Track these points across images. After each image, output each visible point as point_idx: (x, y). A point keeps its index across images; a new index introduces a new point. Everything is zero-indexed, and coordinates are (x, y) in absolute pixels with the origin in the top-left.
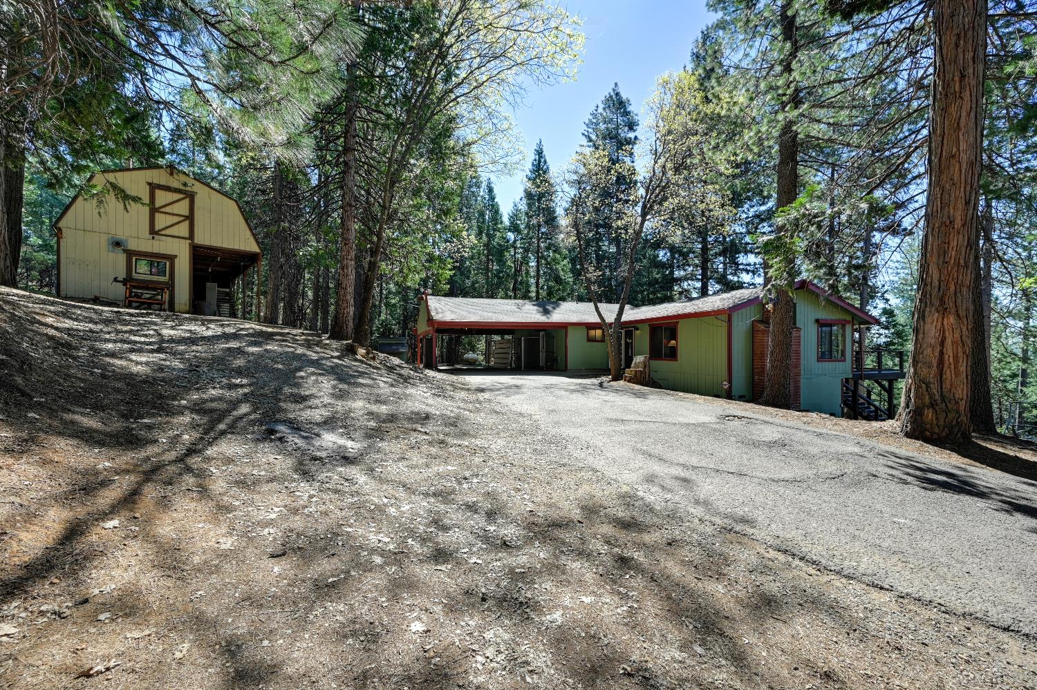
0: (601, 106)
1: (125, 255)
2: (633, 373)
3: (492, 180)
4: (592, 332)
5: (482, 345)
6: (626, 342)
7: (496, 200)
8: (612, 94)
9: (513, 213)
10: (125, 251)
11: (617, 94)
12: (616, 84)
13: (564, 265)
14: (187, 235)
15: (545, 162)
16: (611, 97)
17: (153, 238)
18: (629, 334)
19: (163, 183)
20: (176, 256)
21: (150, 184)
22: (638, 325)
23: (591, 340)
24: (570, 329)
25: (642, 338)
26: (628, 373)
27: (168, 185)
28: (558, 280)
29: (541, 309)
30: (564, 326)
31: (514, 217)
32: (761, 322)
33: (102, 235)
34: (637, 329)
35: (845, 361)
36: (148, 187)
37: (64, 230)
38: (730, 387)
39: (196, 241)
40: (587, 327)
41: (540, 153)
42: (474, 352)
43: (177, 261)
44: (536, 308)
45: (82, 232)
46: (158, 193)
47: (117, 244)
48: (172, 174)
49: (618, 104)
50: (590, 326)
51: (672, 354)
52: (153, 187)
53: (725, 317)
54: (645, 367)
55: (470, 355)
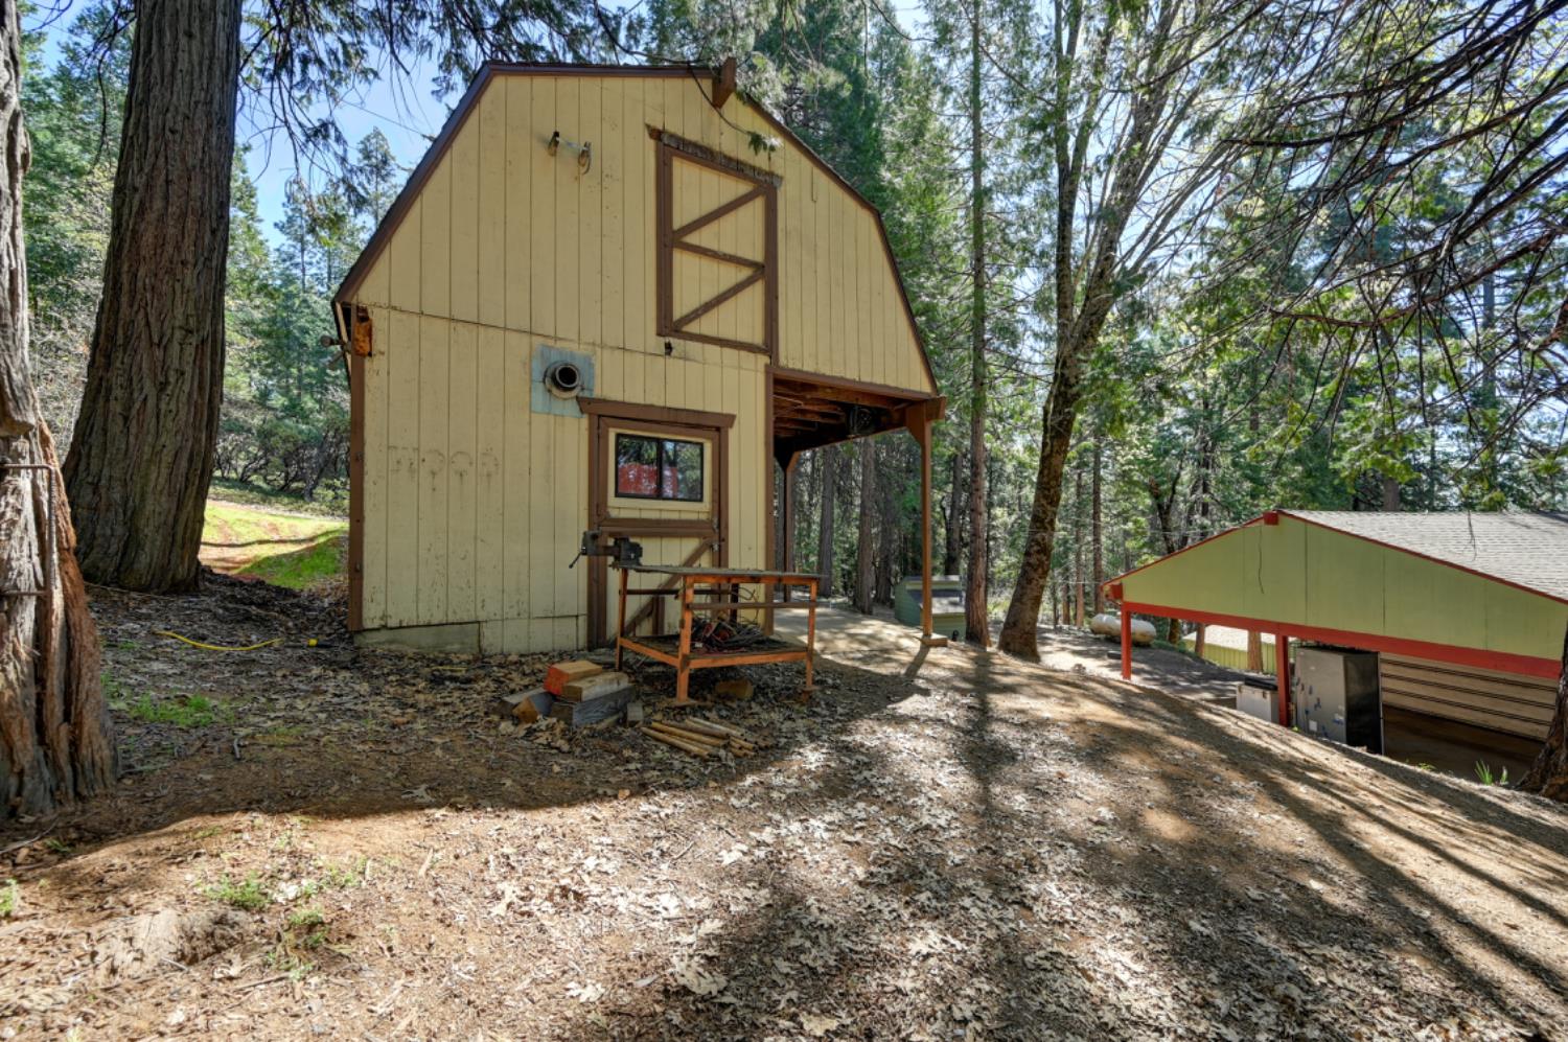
1: (585, 421)
10: (585, 404)
14: (758, 338)
17: (669, 347)
19: (692, 135)
20: (730, 419)
21: (657, 134)
27: (705, 142)
33: (513, 338)
36: (651, 144)
37: (378, 318)
39: (783, 361)
43: (733, 434)
45: (440, 327)
46: (685, 173)
47: (564, 377)
48: (717, 102)
52: (670, 147)
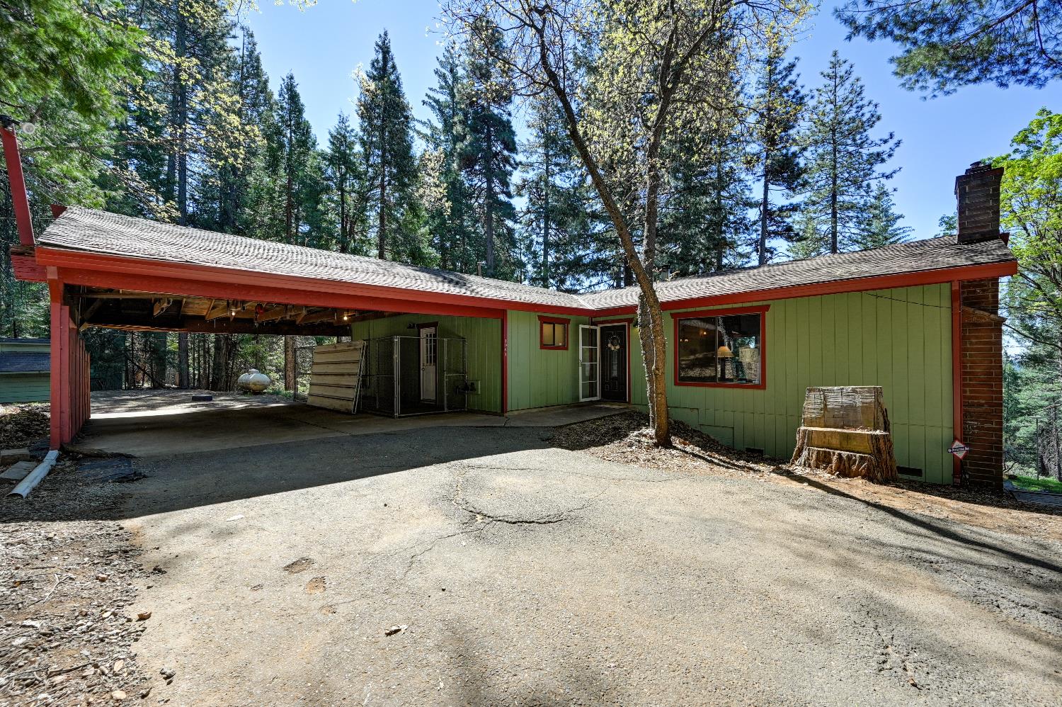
4: (548, 330)
5: (277, 357)
15: (394, 67)
23: (545, 343)
24: (512, 315)
30: (501, 311)
31: (340, 140)
34: (635, 323)
40: (539, 317)
41: (385, 49)
42: (262, 370)
50: (543, 315)
55: (252, 377)
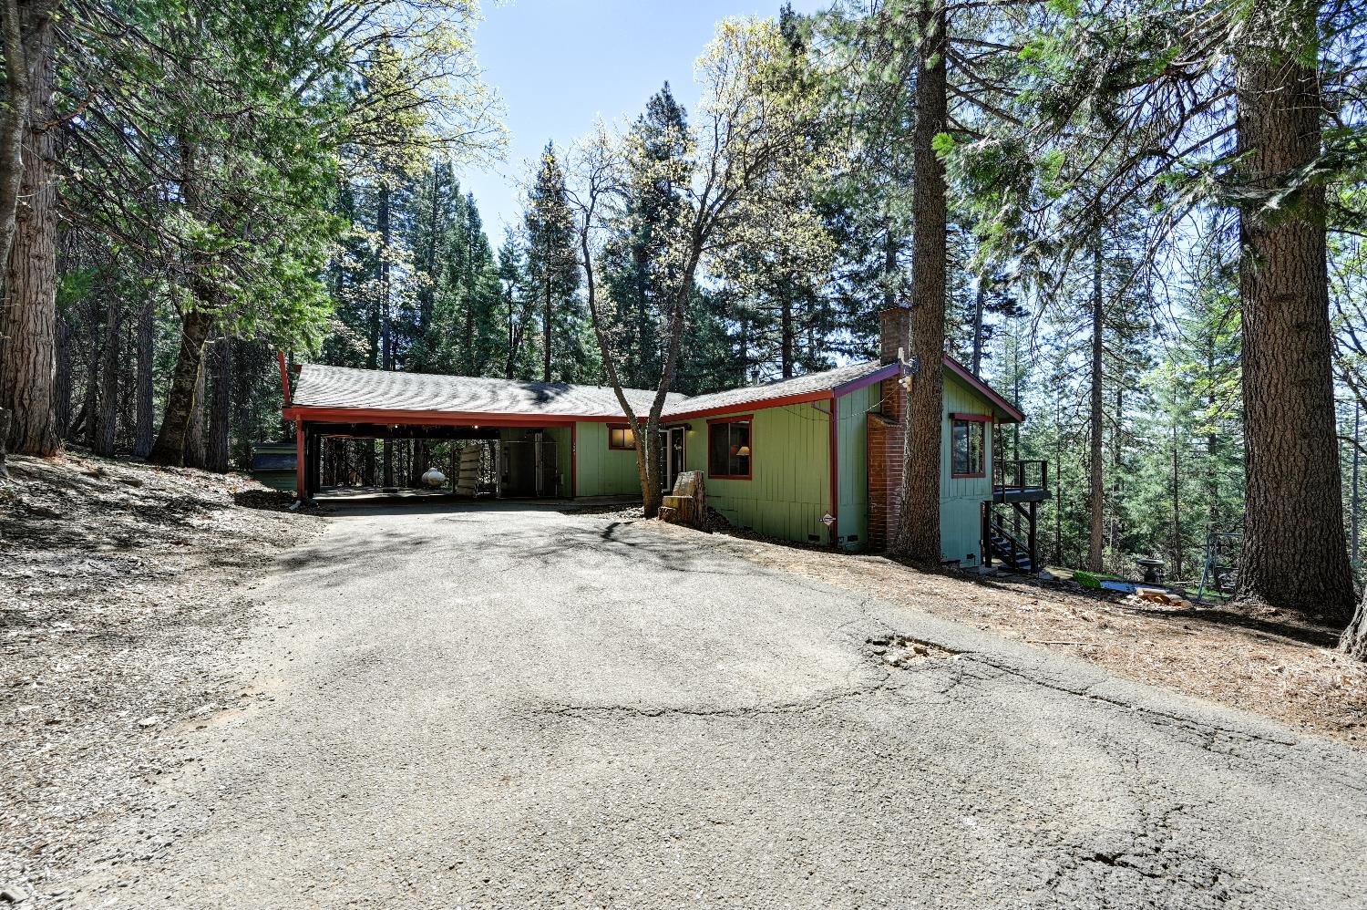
0: (645, 112)
2: (676, 504)
3: (475, 197)
4: (619, 434)
6: (673, 449)
7: (482, 230)
8: (661, 95)
9: (506, 249)
11: (668, 98)
12: (666, 83)
13: (589, 336)
15: (559, 177)
16: (658, 99)
18: (678, 437)
22: (691, 422)
23: (615, 445)
24: (579, 428)
25: (697, 443)
26: (668, 503)
28: (579, 355)
29: (534, 395)
30: (570, 422)
32: (880, 414)
34: (689, 428)
35: (983, 476)
38: (835, 523)
40: (608, 425)
44: (525, 392)
49: (668, 111)
50: (613, 423)
51: (743, 468)
53: (826, 405)
54: (696, 493)
55: (430, 475)
